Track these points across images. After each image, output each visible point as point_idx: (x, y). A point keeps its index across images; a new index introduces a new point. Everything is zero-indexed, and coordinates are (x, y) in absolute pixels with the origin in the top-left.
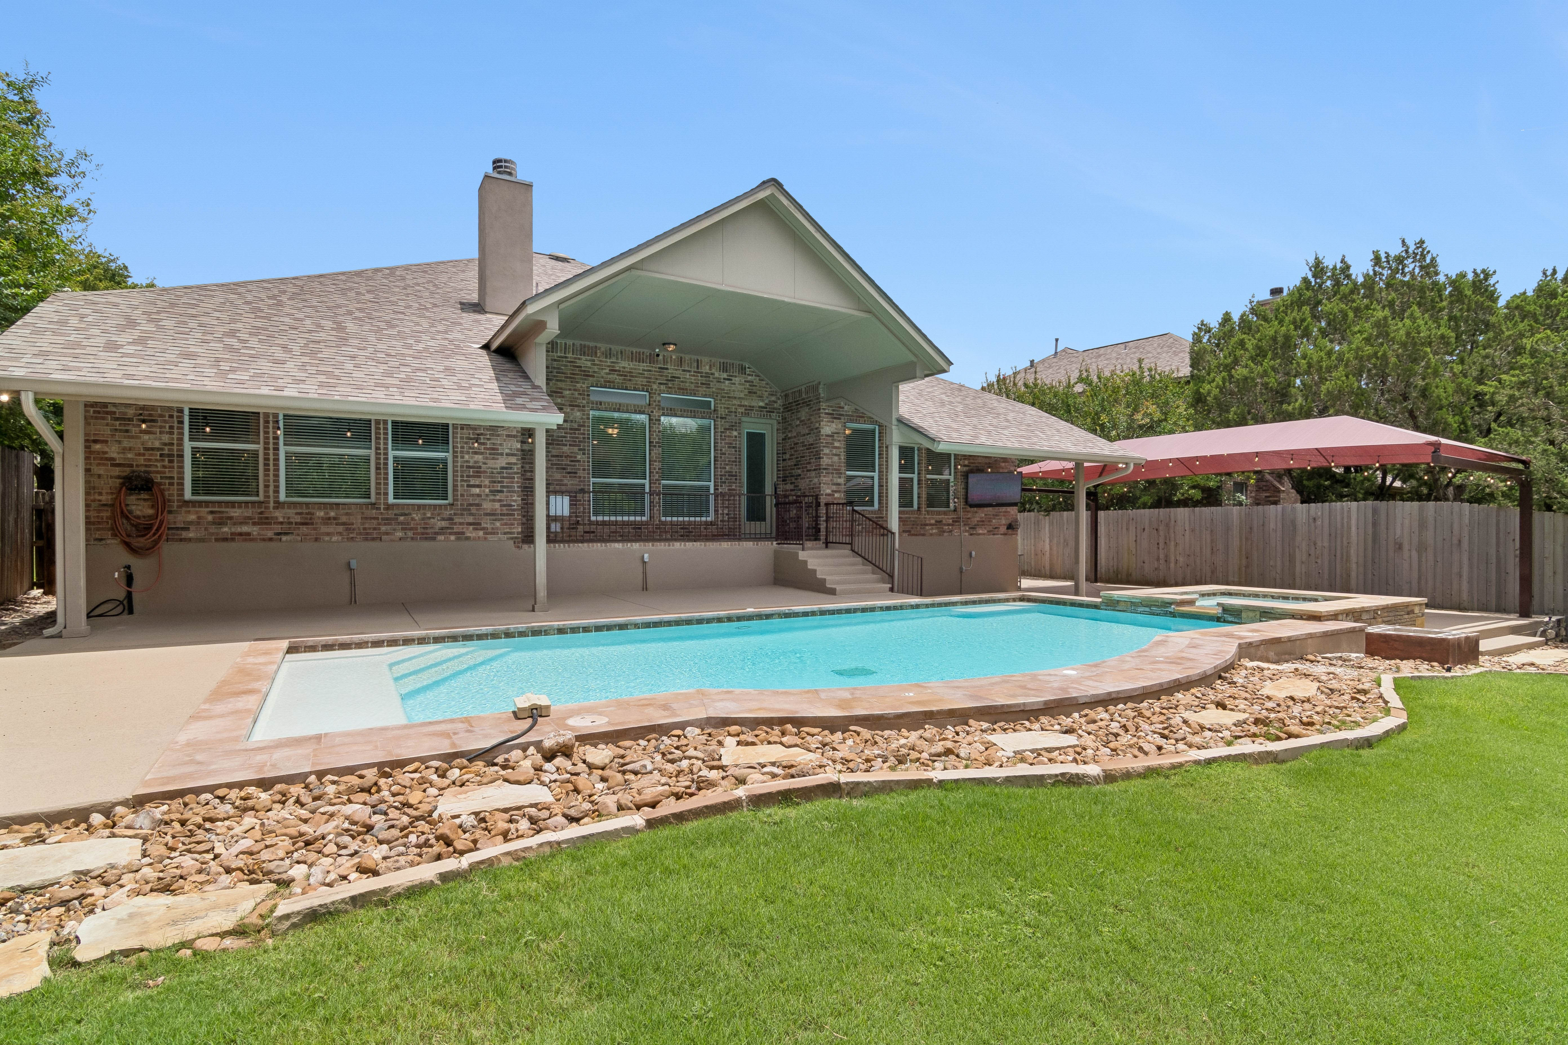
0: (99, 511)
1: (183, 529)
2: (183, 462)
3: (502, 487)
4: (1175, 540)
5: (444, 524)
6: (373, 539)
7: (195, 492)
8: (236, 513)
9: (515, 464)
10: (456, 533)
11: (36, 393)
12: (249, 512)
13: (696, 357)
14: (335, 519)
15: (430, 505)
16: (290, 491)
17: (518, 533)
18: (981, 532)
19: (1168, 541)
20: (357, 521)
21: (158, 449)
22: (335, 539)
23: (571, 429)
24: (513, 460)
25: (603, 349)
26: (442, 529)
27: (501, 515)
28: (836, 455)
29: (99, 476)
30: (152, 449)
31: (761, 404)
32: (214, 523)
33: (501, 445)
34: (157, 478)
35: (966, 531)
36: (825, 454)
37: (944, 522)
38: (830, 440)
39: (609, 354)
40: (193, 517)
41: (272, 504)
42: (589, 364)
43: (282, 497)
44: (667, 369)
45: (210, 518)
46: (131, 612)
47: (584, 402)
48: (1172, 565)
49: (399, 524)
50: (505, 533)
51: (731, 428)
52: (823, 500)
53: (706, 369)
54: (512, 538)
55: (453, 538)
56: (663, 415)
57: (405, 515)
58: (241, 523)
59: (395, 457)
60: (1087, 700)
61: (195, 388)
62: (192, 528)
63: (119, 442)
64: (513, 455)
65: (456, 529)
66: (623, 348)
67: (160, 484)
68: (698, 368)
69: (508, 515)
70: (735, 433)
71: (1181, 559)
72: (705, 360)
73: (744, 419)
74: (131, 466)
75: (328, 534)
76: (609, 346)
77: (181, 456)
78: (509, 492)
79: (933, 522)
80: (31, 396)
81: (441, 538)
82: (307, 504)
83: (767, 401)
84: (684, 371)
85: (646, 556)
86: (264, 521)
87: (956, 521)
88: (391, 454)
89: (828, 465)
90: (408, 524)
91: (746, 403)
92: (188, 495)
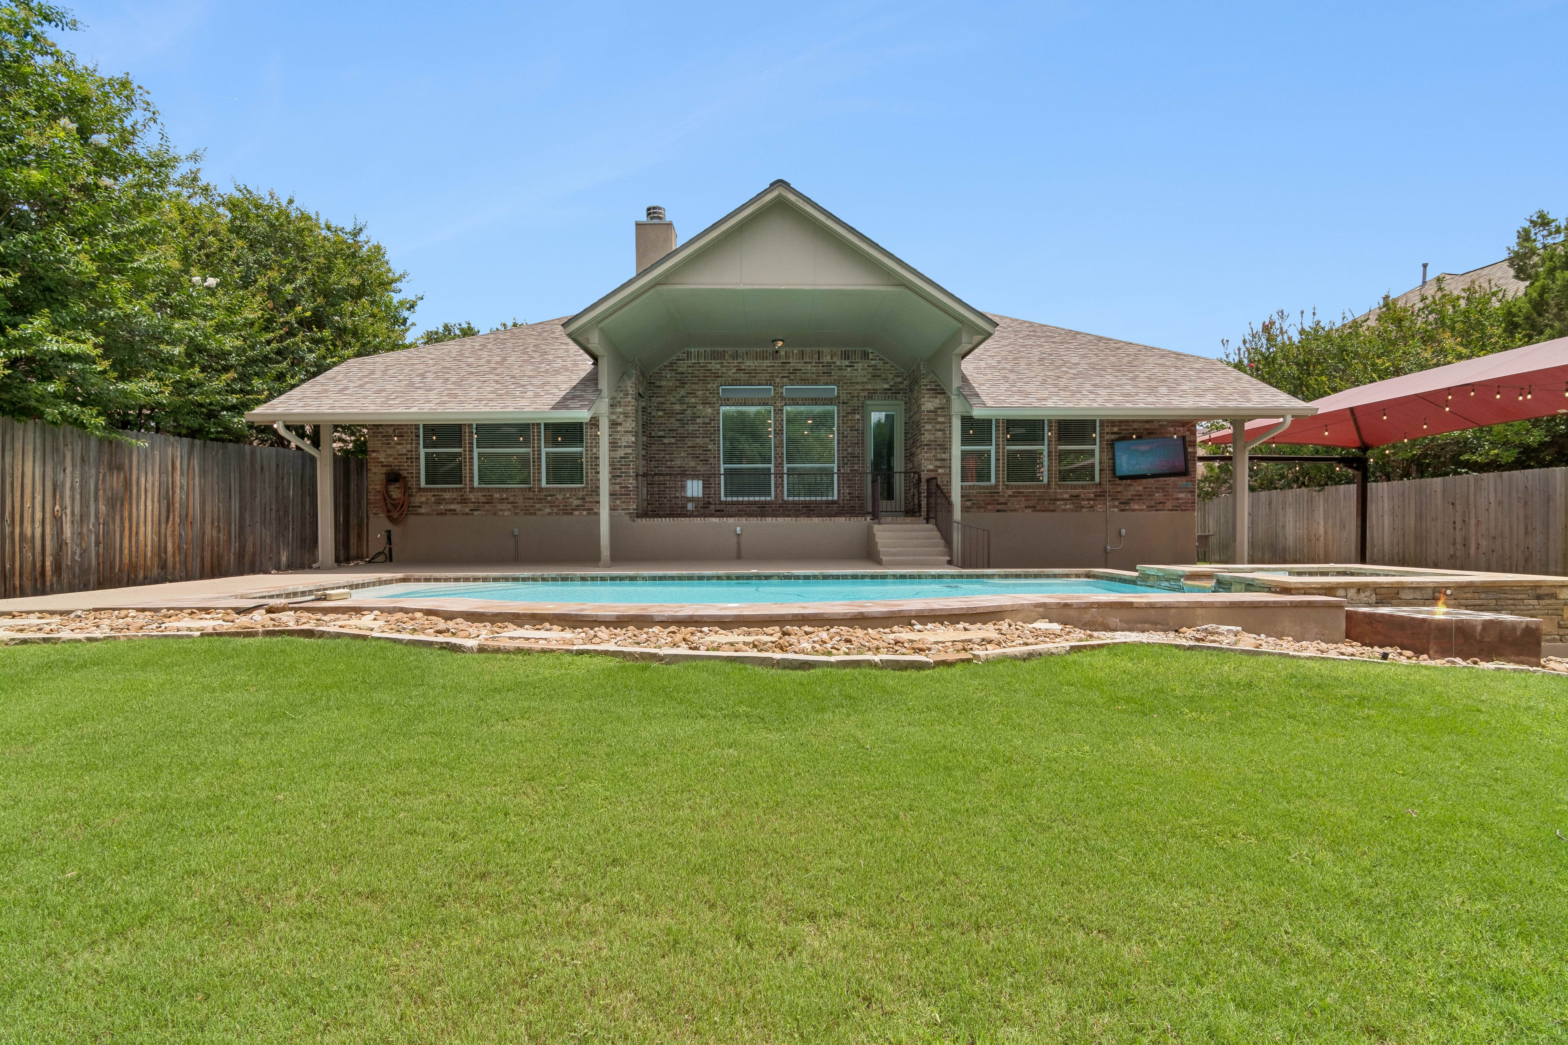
0: (375, 496)
1: (419, 507)
2: (419, 462)
3: (622, 472)
4: (1476, 517)
5: (578, 502)
6: (531, 514)
7: (427, 483)
8: (447, 495)
9: (631, 454)
10: (587, 510)
11: (284, 422)
12: (455, 495)
13: (817, 349)
14: (506, 499)
15: (568, 488)
16: (481, 480)
17: (634, 509)
18: (1136, 507)
19: (1467, 519)
20: (520, 501)
21: (405, 455)
22: (506, 513)
23: (703, 423)
24: (629, 451)
25: (730, 353)
26: (577, 506)
27: (621, 495)
28: (940, 430)
29: (375, 474)
30: (402, 455)
31: (886, 386)
32: (435, 503)
33: (620, 439)
34: (405, 474)
35: (1114, 507)
36: (926, 430)
37: (1082, 496)
38: (932, 415)
39: (735, 356)
40: (424, 499)
41: (468, 490)
42: (718, 366)
43: (476, 484)
44: (789, 363)
45: (433, 499)
46: (391, 560)
47: (715, 399)
48: (1473, 551)
49: (548, 502)
50: (623, 510)
51: (854, 412)
52: (924, 476)
53: (828, 359)
54: (629, 513)
55: (585, 513)
56: (786, 405)
57: (551, 495)
58: (451, 503)
59: (547, 453)
60: (664, 619)
61: (362, 411)
62: (424, 506)
63: (385, 451)
64: (629, 447)
65: (587, 506)
66: (748, 349)
67: (405, 477)
68: (819, 358)
69: (626, 495)
70: (858, 417)
71: (1484, 543)
72: (826, 350)
73: (868, 402)
74: (391, 466)
75: (502, 510)
76: (735, 349)
77: (418, 459)
78: (626, 476)
79: (1066, 496)
80: (281, 423)
81: (577, 513)
82: (488, 489)
83: (892, 383)
84: (806, 363)
85: (738, 529)
86: (464, 501)
87: (1098, 496)
88: (544, 450)
89: (930, 441)
90: (554, 502)
91: (869, 387)
92: (423, 484)
